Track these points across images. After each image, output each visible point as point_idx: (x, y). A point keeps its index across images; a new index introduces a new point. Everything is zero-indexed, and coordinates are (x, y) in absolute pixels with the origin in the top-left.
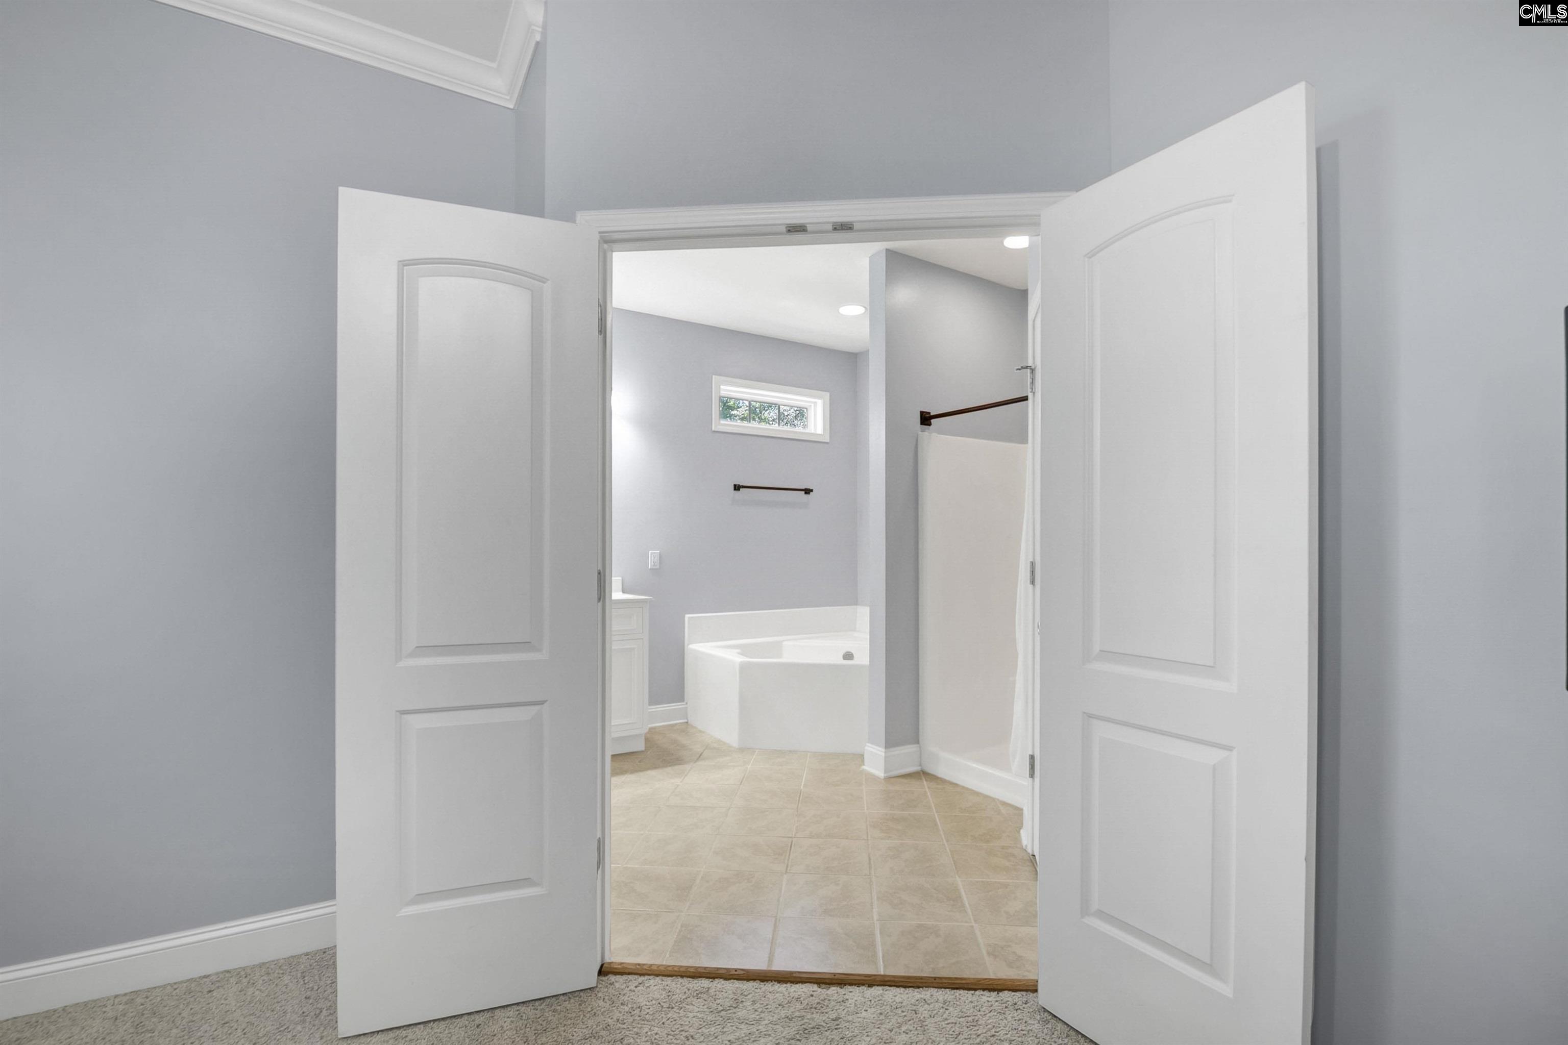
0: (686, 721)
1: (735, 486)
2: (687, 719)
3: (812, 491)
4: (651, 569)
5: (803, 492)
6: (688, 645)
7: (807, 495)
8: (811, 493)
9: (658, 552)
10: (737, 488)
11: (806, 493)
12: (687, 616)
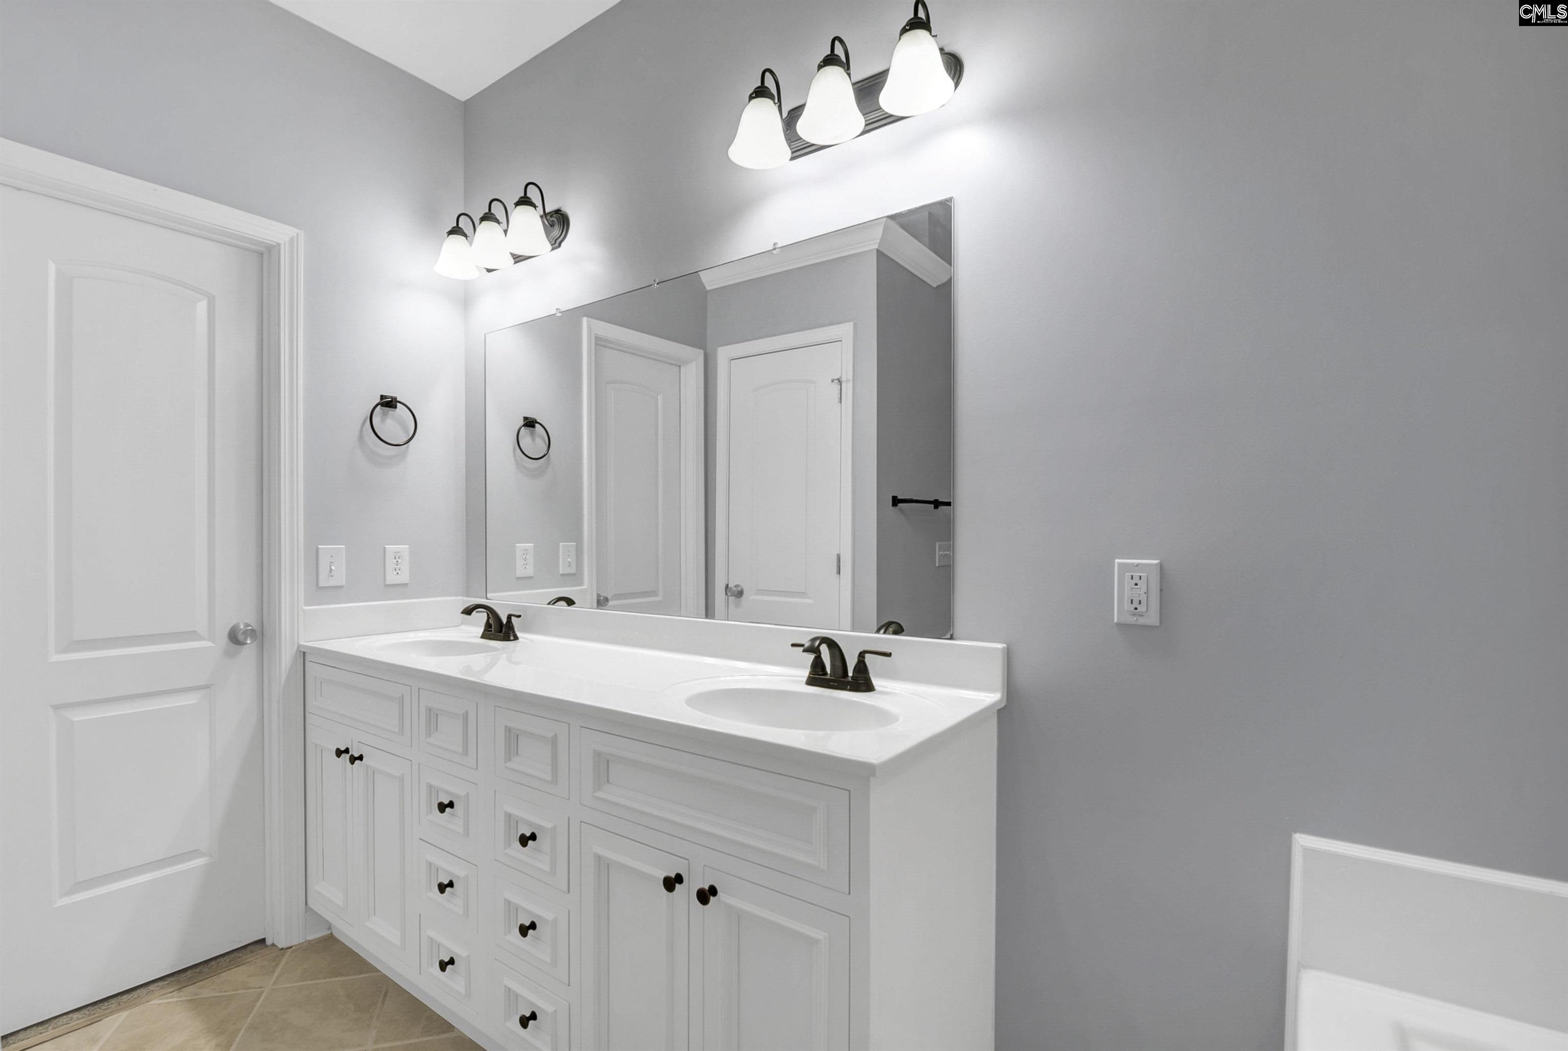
4: (1120, 625)
6: (1298, 967)
9: (1157, 561)
12: (1301, 843)
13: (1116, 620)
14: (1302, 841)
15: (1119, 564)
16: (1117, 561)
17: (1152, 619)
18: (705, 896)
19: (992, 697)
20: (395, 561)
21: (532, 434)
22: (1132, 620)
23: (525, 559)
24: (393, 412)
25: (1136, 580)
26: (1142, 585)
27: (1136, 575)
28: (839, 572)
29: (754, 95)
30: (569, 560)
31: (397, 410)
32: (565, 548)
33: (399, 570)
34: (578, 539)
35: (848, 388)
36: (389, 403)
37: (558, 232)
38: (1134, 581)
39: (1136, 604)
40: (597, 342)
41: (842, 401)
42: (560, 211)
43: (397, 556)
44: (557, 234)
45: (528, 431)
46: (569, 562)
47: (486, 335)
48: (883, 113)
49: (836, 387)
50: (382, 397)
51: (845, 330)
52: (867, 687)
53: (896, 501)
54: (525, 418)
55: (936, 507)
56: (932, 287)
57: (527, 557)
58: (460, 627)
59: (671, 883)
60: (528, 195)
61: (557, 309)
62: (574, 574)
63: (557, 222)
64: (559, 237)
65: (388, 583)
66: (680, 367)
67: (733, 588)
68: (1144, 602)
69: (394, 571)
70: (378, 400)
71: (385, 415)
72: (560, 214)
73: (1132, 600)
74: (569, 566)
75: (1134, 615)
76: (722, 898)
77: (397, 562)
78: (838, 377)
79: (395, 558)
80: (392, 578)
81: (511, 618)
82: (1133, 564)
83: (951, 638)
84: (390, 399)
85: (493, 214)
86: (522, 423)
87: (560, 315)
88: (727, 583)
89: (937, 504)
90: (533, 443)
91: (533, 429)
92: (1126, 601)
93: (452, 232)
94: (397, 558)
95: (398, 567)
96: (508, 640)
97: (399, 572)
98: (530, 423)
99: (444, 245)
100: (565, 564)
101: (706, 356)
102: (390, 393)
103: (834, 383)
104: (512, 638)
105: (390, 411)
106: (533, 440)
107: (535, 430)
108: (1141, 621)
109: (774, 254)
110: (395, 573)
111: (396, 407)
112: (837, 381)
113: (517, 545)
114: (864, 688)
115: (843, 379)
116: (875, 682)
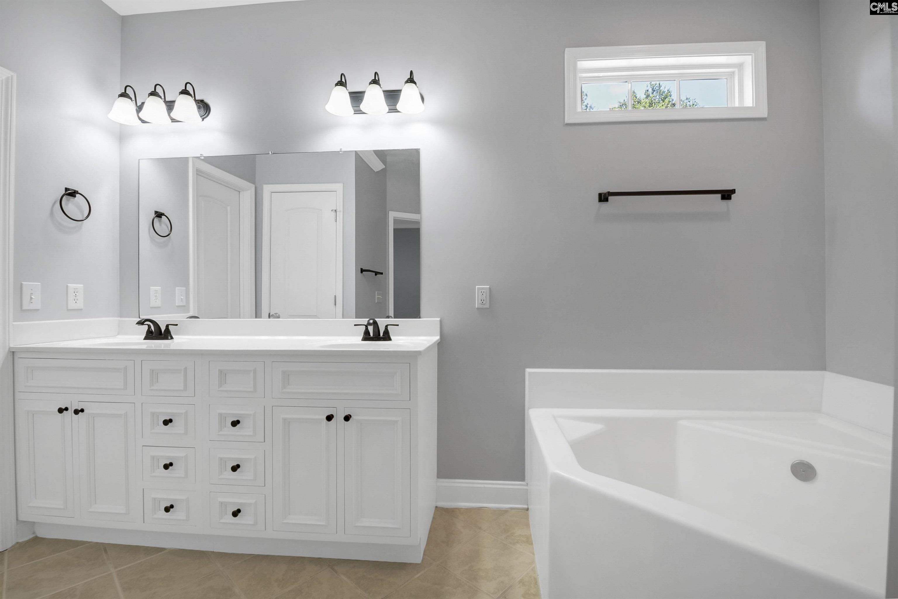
0: (526, 506)
1: (600, 195)
2: (528, 505)
3: (733, 191)
4: (478, 308)
5: (719, 196)
6: (529, 408)
7: (725, 202)
8: (733, 196)
9: (488, 287)
10: (603, 198)
11: (724, 198)
12: (528, 371)
13: (476, 307)
14: (528, 370)
15: (478, 288)
16: (477, 287)
17: (487, 306)
18: (347, 418)
19: (436, 338)
20: (74, 294)
21: (160, 221)
22: (481, 306)
23: (156, 296)
24: (73, 199)
25: (483, 292)
26: (484, 294)
27: (483, 291)
28: (335, 305)
29: (339, 84)
30: (182, 297)
31: (76, 198)
32: (179, 290)
33: (77, 300)
34: (186, 284)
35: (340, 216)
36: (71, 193)
37: (203, 112)
38: (482, 293)
39: (483, 301)
40: (198, 172)
41: (337, 221)
42: (204, 101)
43: (76, 291)
44: (202, 114)
45: (157, 220)
46: (182, 299)
47: (140, 160)
48: (396, 109)
49: (333, 214)
50: (67, 189)
51: (338, 187)
52: (390, 339)
53: (362, 271)
54: (156, 212)
55: (376, 275)
56: (374, 171)
57: (157, 295)
58: (117, 336)
59: (329, 418)
60: (187, 89)
61: (201, 155)
62: (184, 306)
63: (203, 107)
64: (203, 115)
65: (70, 308)
66: (239, 192)
67: (274, 315)
68: (485, 300)
69: (74, 301)
70: (63, 192)
71: (68, 200)
72: (203, 103)
73: (481, 300)
74: (181, 301)
75: (482, 305)
76: (354, 418)
77: (76, 295)
78: (335, 209)
79: (74, 293)
80: (72, 305)
81: (168, 327)
82: (481, 288)
83: (420, 318)
84: (73, 191)
85: (157, 92)
86: (153, 215)
87: (203, 158)
88: (269, 312)
89: (377, 273)
90: (162, 226)
91: (160, 218)
92: (480, 300)
93: (122, 95)
94: (76, 292)
95: (76, 298)
96: (167, 339)
97: (77, 301)
98: (159, 215)
99: (115, 103)
100: (179, 300)
101: (256, 188)
102: (73, 187)
103: (332, 212)
104: (170, 338)
105: (71, 199)
106: (160, 225)
107: (161, 219)
108: (485, 307)
109: (340, 153)
110: (75, 302)
111: (75, 196)
112: (334, 211)
113: (151, 287)
114: (388, 339)
115: (338, 210)
116: (392, 337)
